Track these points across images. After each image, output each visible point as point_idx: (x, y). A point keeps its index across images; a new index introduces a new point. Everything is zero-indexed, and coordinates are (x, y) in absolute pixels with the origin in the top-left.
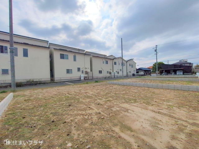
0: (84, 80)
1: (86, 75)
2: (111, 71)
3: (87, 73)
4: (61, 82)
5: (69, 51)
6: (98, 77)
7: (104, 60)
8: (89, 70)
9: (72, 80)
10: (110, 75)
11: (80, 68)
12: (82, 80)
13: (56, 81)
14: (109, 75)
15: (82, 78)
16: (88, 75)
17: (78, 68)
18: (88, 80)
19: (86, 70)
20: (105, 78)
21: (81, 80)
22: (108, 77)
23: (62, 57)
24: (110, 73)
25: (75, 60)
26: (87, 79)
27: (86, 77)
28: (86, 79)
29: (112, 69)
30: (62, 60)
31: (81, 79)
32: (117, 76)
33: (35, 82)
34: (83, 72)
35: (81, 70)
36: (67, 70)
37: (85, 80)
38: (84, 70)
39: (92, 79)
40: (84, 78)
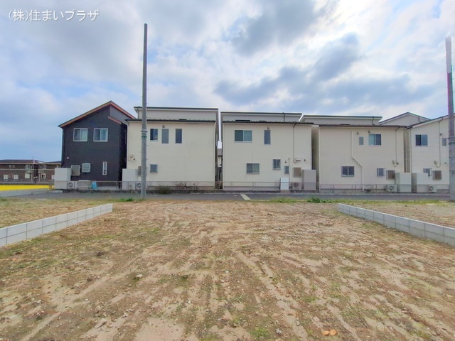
0: (289, 193)
1: (297, 180)
2: (399, 170)
3: (298, 172)
4: (232, 192)
5: (260, 122)
6: (336, 187)
7: (365, 134)
8: (307, 166)
9: (257, 189)
10: (390, 182)
11: (279, 161)
12: (284, 191)
13: (224, 189)
14: (384, 181)
15: (285, 187)
16: (303, 180)
17: (275, 160)
18: (302, 194)
19: (297, 166)
20: (368, 191)
21: (279, 192)
22: (381, 187)
23: (239, 136)
24: (392, 175)
25: (267, 141)
26: (300, 189)
27: (296, 184)
28: (294, 189)
29: (401, 160)
30: (239, 143)
31: (282, 189)
32: (430, 188)
33: (188, 187)
34: (287, 171)
35: (283, 165)
36: (248, 165)
37: (292, 191)
38: (292, 166)
39: (313, 191)
40: (290, 187)
